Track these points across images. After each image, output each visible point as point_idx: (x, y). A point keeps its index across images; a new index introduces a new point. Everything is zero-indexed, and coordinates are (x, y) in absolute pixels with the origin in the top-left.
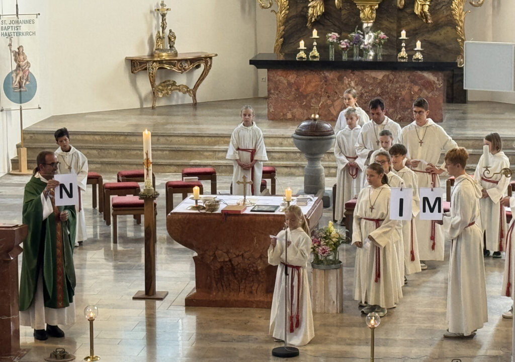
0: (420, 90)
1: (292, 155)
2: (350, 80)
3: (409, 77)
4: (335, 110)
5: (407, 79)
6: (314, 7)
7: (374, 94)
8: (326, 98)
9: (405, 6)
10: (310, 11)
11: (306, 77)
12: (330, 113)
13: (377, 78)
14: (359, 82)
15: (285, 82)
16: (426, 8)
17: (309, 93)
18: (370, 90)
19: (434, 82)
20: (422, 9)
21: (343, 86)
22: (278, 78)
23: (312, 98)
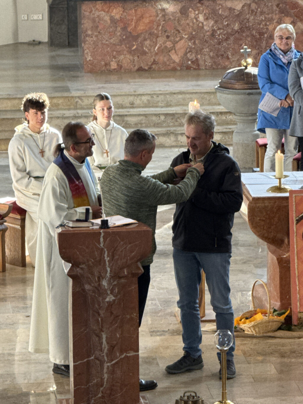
0: (294, 22)
1: (154, 118)
2: (197, 12)
3: (278, 6)
4: (178, 55)
5: (275, 8)
7: (230, 31)
8: (165, 39)
11: (136, 10)
12: (170, 59)
13: (234, 9)
14: (209, 15)
15: (107, 18)
17: (141, 33)
18: (225, 26)
21: (188, 22)
22: (97, 13)
23: (145, 40)
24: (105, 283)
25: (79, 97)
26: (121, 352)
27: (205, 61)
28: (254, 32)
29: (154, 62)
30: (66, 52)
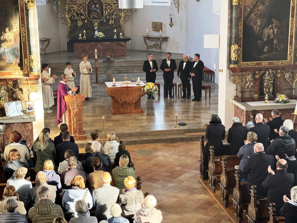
0: (120, 47)
2: (99, 45)
3: (116, 43)
6: (79, 23)
7: (106, 49)
8: (92, 51)
9: (106, 22)
10: (79, 24)
13: (107, 44)
14: (102, 45)
15: (79, 46)
16: (113, 23)
17: (87, 49)
19: (124, 45)
20: (112, 23)
24: (75, 107)
25: (73, 64)
26: (79, 122)
27: (101, 55)
28: (111, 49)
29: (90, 56)
30: (71, 53)
